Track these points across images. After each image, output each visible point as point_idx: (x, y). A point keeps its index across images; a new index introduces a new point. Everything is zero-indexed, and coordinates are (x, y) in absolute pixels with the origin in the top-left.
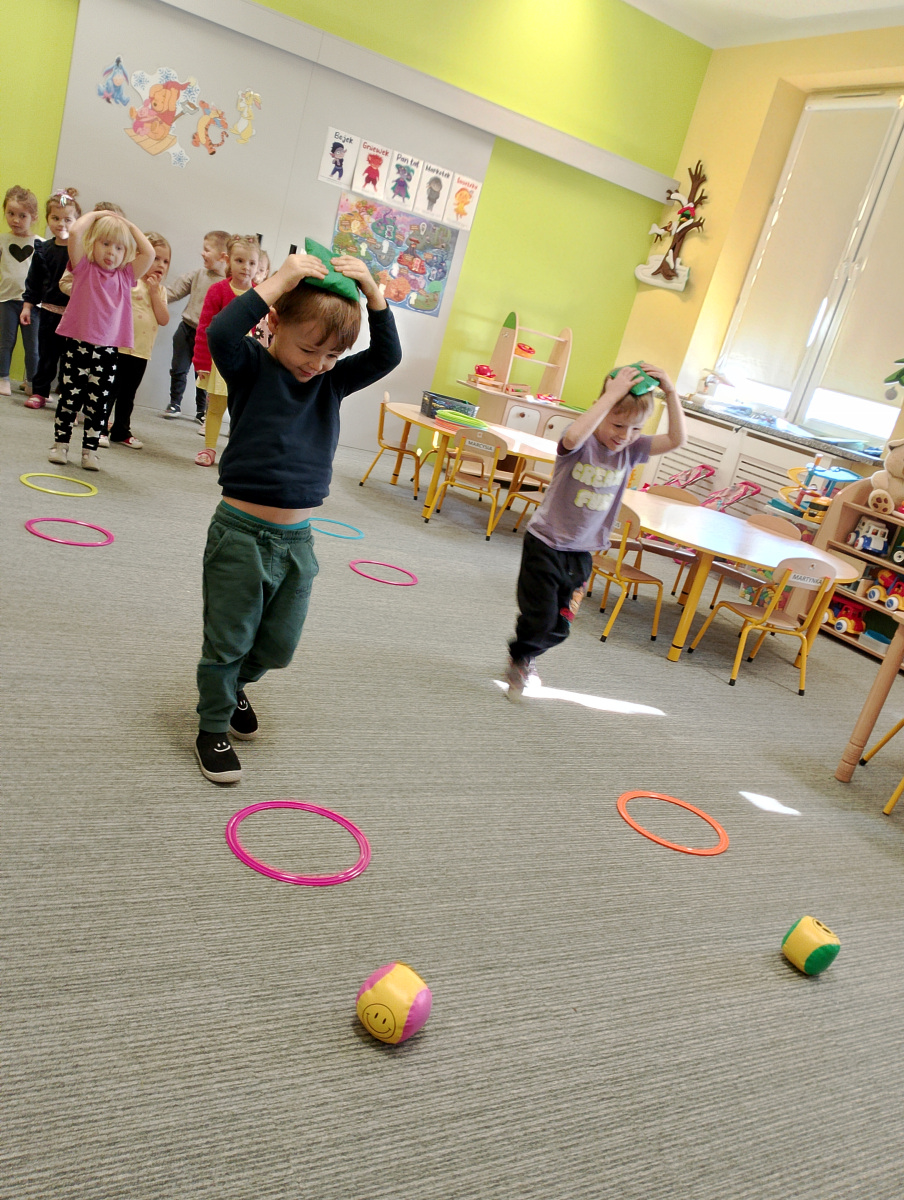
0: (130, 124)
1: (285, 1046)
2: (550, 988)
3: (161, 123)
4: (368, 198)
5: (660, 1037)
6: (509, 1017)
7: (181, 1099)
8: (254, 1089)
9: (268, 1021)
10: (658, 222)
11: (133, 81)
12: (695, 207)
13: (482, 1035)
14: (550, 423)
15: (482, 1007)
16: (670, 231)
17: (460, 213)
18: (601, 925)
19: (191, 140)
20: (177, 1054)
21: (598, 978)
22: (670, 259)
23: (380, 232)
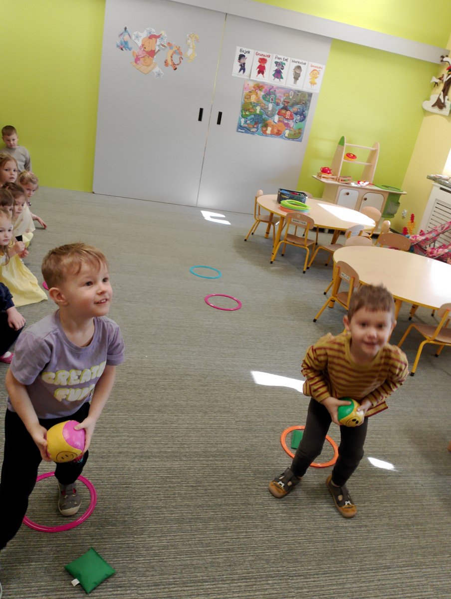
0: (133, 59)
3: (148, 57)
4: (260, 82)
10: (436, 75)
11: (133, 37)
14: (365, 197)
19: (164, 63)
23: (267, 99)
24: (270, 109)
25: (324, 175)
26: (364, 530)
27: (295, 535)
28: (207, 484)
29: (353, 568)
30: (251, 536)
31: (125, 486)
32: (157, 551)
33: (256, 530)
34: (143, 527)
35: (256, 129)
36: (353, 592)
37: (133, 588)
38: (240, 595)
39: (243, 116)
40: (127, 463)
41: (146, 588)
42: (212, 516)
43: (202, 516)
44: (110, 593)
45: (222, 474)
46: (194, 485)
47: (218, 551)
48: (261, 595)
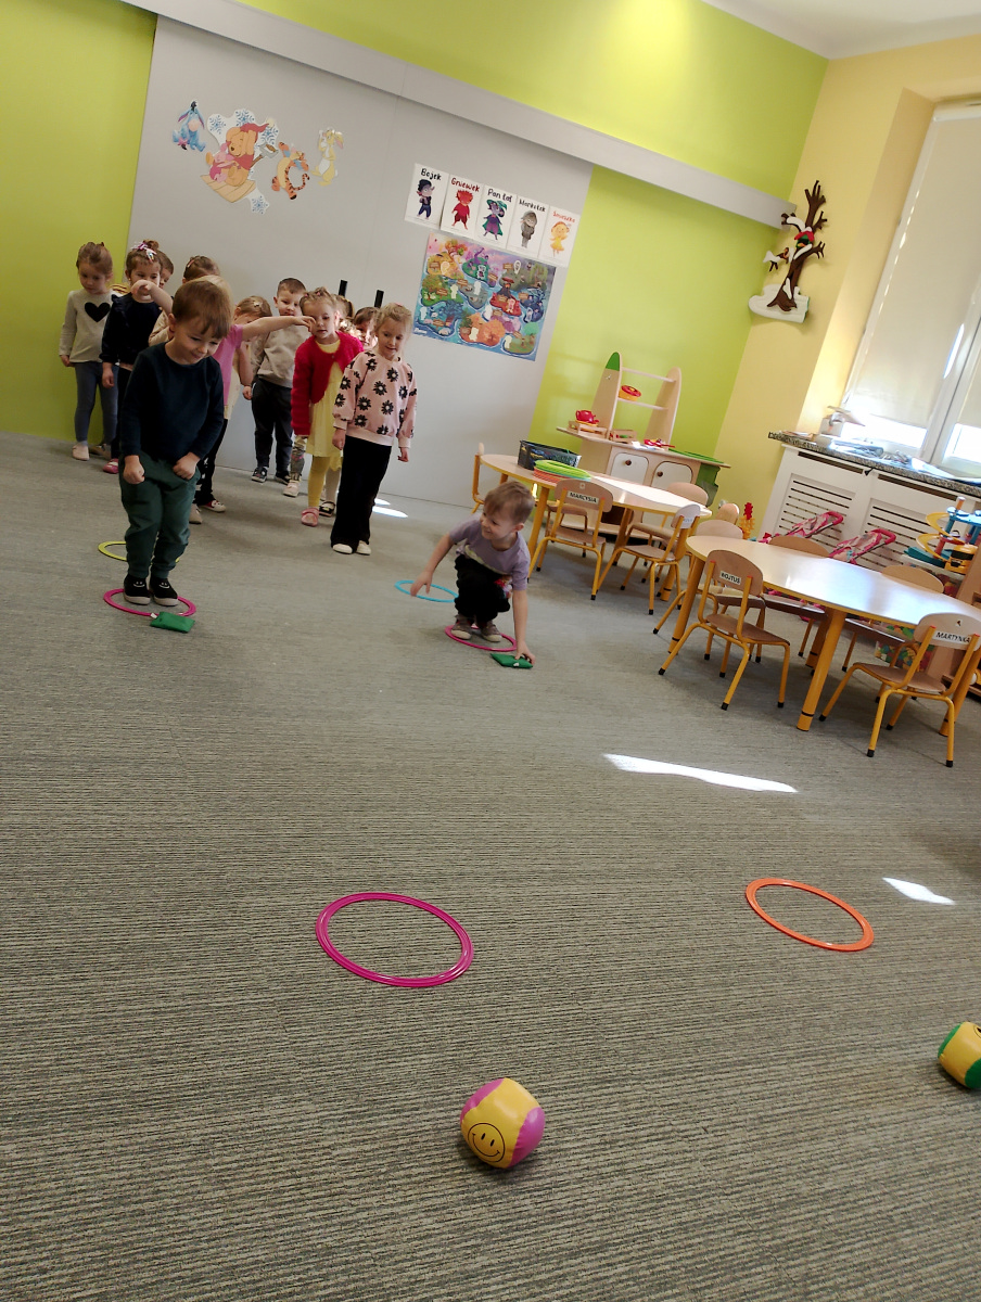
0: (207, 170)
1: (383, 1170)
3: (239, 168)
4: (458, 237)
5: (803, 1162)
7: (270, 1229)
8: (350, 1218)
9: (364, 1140)
10: (773, 248)
11: (209, 125)
12: (814, 231)
14: (658, 470)
16: (787, 259)
17: (557, 248)
19: (271, 184)
20: (266, 1178)
21: (730, 1093)
22: (787, 289)
23: (471, 272)
24: (477, 291)
25: (582, 425)
35: (448, 331)
39: (424, 303)
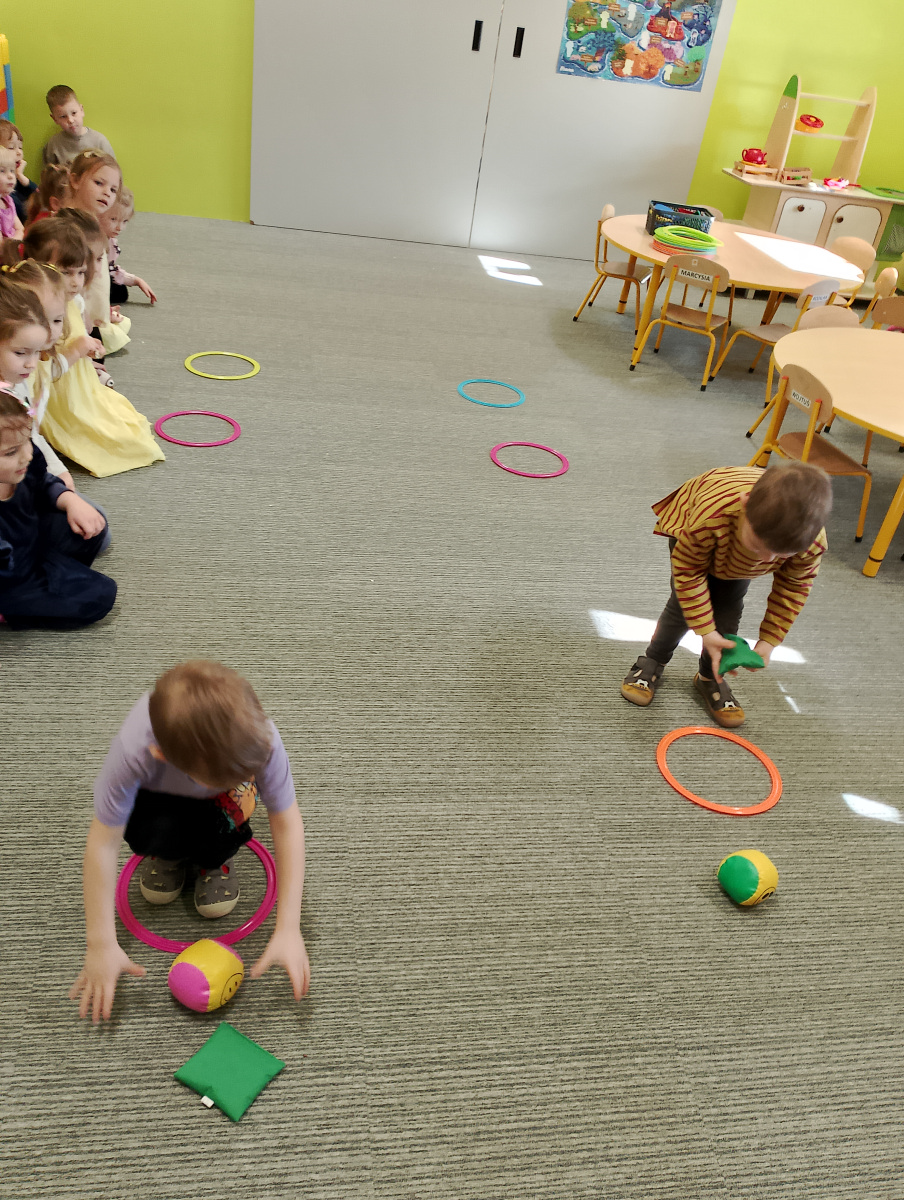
2: (390, 1105)
6: (314, 1144)
13: (266, 1166)
14: (838, 215)
15: (290, 1125)
18: (513, 1013)
21: (462, 1096)
24: (631, 16)
25: (748, 168)
26: (835, 951)
27: (690, 961)
28: (504, 851)
29: (812, 1032)
30: (596, 963)
31: (336, 854)
32: (405, 993)
33: (608, 950)
34: (373, 941)
35: (599, 66)
36: (812, 1084)
37: (357, 1072)
38: (576, 1087)
39: (570, 37)
40: (338, 807)
41: (382, 1072)
42: (515, 919)
43: (494, 920)
44: (309, 1082)
45: (534, 830)
46: (477, 853)
47: (530, 994)
48: (620, 1087)
